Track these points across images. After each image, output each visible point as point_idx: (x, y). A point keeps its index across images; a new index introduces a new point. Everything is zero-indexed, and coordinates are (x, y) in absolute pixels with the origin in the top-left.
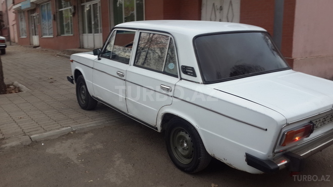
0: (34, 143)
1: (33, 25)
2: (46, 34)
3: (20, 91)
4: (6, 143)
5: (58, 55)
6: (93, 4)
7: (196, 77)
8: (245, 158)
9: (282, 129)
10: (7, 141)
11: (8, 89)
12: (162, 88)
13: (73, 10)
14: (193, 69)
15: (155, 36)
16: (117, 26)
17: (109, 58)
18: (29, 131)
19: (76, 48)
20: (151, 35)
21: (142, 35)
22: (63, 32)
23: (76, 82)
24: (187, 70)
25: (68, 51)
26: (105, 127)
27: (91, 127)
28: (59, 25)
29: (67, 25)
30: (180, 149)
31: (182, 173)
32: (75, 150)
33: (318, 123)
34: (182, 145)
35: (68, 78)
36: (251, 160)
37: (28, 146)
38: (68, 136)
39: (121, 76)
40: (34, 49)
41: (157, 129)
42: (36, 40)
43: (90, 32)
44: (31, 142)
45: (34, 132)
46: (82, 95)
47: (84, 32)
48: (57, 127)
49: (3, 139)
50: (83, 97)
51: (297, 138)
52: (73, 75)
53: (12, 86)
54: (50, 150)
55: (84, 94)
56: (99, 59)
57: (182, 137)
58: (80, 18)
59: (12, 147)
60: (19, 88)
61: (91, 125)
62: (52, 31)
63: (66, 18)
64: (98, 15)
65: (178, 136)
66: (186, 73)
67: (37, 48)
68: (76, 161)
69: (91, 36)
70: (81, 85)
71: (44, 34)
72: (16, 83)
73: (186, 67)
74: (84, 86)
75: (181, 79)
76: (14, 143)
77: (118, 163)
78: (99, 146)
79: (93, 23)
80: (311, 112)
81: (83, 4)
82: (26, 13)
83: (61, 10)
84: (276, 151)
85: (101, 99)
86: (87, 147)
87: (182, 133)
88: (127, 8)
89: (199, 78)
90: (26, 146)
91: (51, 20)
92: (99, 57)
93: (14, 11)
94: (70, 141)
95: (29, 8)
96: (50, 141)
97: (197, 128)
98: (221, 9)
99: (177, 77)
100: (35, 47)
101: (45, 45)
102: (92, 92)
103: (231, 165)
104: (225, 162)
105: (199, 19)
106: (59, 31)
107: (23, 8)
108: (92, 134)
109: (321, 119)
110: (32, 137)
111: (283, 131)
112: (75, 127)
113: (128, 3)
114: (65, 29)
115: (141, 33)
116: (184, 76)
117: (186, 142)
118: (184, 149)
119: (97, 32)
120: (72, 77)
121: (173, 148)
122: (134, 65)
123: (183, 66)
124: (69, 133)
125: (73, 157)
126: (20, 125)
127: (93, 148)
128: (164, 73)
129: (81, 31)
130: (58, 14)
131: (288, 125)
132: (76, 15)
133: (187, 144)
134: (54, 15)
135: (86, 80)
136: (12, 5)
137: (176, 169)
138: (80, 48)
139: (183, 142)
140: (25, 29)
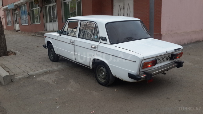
0: (30, 76)
1: (16, 18)
2: (24, 23)
3: (15, 54)
4: (16, 77)
5: (32, 35)
6: (52, 6)
7: (107, 41)
8: (128, 75)
9: (142, 61)
10: (17, 76)
11: (9, 53)
12: (92, 47)
13: (40, 9)
14: (105, 38)
15: (88, 23)
16: (69, 19)
17: (65, 34)
18: (27, 71)
19: (42, 31)
20: (86, 23)
21: (82, 23)
22: (34, 22)
23: (48, 48)
24: (103, 39)
25: (38, 33)
26: (64, 69)
27: (57, 69)
28: (31, 18)
29: (37, 18)
30: (101, 75)
31: (102, 86)
32: (51, 79)
33: (160, 60)
34: (102, 73)
35: (43, 46)
36: (130, 76)
37: (28, 77)
38: (46, 73)
39: (72, 43)
40: (17, 32)
41: (90, 67)
42: (17, 27)
43: (51, 22)
44: (28, 76)
45: (29, 72)
46: (51, 54)
47: (47, 22)
48: (41, 69)
49: (15, 75)
50: (52, 55)
51: (149, 66)
52: (46, 44)
53: (11, 52)
54: (39, 79)
55: (52, 54)
56: (60, 35)
57: (101, 70)
58: (45, 14)
59: (20, 78)
60: (15, 52)
61: (57, 68)
62: (27, 21)
63: (36, 14)
64: (55, 12)
65: (100, 69)
66: (102, 40)
67: (19, 32)
68: (52, 83)
69: (51, 24)
70: (51, 49)
71: (23, 23)
72: (12, 50)
73: (102, 37)
74: (52, 50)
75: (100, 43)
76: (21, 76)
77: (72, 83)
78: (62, 77)
79: (52, 16)
80: (155, 54)
81: (46, 6)
82: (11, 11)
83: (32, 9)
84: (140, 71)
85: (62, 55)
86: (56, 77)
87: (102, 68)
88: (72, 8)
89: (108, 42)
90: (26, 78)
91: (27, 15)
92: (60, 34)
93: (3, 10)
94: (48, 75)
95: (13, 8)
96: (38, 75)
97: (108, 64)
98: (124, 8)
99: (99, 42)
100: (18, 31)
101: (23, 30)
102: (57, 52)
103: (123, 79)
104: (120, 78)
105: (112, 15)
106: (32, 21)
107: (9, 8)
108: (58, 72)
109: (162, 59)
110: (29, 73)
111: (143, 62)
112: (49, 69)
113: (72, 5)
114: (36, 20)
115: (81, 22)
116: (102, 41)
117: (104, 72)
118: (102, 75)
119: (54, 21)
120: (45, 45)
121: (97, 75)
122: (78, 37)
123: (101, 37)
124: (47, 72)
125: (51, 82)
126: (21, 69)
127: (59, 78)
128: (93, 40)
129: (45, 21)
130: (31, 11)
131: (145, 59)
132: (42, 12)
133: (104, 73)
134: (29, 12)
135: (53, 46)
136: (2, 6)
137: (100, 85)
138: (45, 31)
139: (102, 72)
140: (11, 21)
